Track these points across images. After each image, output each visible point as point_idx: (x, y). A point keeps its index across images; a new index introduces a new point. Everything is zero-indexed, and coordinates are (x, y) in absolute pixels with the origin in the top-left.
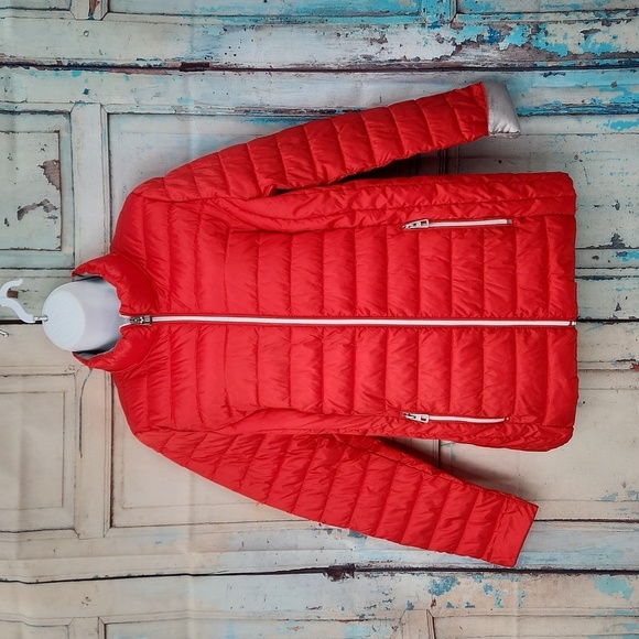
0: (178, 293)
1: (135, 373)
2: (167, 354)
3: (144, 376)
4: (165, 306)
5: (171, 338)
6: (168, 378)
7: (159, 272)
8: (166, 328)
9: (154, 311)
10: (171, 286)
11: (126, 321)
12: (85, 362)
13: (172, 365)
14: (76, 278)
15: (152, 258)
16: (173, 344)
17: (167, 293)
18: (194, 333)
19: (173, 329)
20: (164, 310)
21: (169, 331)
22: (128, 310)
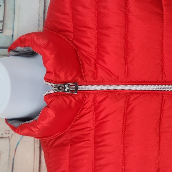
0: (106, 59)
1: (58, 142)
2: (91, 125)
3: (66, 145)
4: (91, 74)
5: (96, 108)
6: (91, 150)
7: (86, 40)
8: (91, 97)
9: (79, 80)
10: (98, 53)
11: (51, 88)
12: (14, 129)
13: (96, 137)
14: (12, 53)
15: (79, 27)
16: (97, 115)
17: (93, 61)
18: (121, 103)
19: (99, 99)
20: (89, 78)
21: (94, 101)
22: (53, 77)
